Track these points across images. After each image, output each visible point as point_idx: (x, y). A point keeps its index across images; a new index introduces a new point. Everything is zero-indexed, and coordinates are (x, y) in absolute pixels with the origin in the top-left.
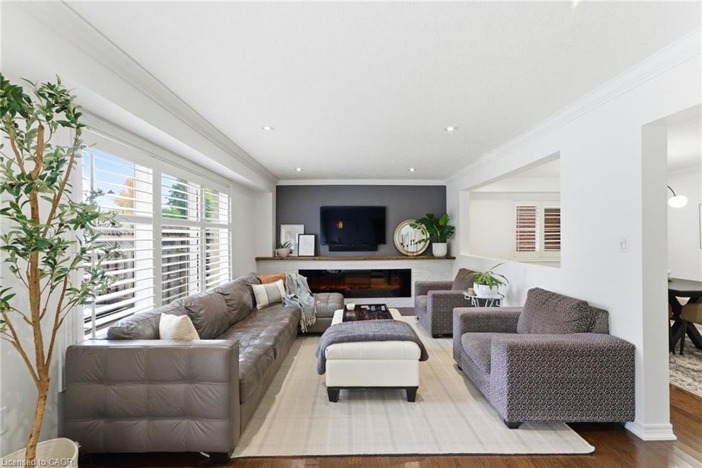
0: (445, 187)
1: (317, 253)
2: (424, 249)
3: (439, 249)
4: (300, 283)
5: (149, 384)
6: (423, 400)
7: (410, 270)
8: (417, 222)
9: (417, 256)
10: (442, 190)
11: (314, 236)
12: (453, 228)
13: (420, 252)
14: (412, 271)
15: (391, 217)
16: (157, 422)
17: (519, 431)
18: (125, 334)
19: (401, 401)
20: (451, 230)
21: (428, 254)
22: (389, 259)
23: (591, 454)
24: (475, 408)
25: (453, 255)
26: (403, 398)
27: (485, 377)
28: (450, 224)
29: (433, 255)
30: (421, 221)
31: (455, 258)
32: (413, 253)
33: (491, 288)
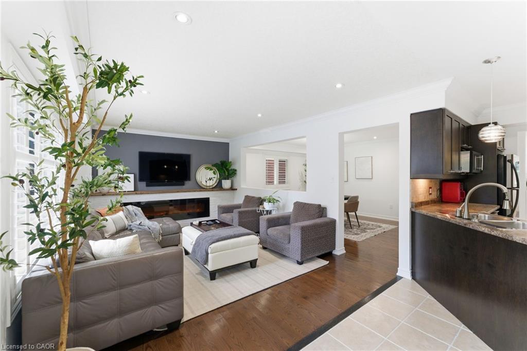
0: (229, 143)
1: (135, 189)
2: (216, 184)
3: (226, 184)
4: (137, 212)
5: (120, 289)
6: (259, 266)
7: (209, 198)
8: (213, 166)
9: (213, 188)
10: (226, 145)
11: (133, 175)
12: (236, 170)
13: (214, 186)
14: (210, 199)
15: (194, 162)
16: (128, 317)
17: (304, 265)
18: (79, 259)
19: (249, 269)
20: (234, 172)
21: (219, 187)
22: (195, 191)
23: (328, 264)
24: (283, 262)
25: (235, 188)
26: (249, 268)
27: (287, 246)
28: (233, 167)
29: (222, 188)
30: (215, 165)
31: (236, 189)
32: (209, 186)
33: (274, 204)
